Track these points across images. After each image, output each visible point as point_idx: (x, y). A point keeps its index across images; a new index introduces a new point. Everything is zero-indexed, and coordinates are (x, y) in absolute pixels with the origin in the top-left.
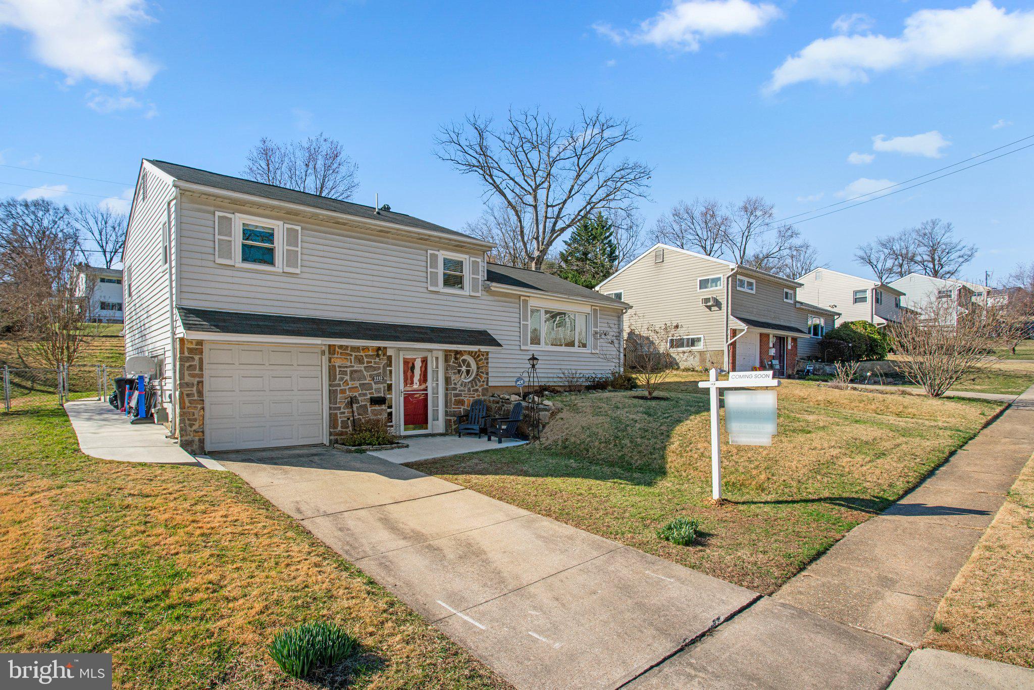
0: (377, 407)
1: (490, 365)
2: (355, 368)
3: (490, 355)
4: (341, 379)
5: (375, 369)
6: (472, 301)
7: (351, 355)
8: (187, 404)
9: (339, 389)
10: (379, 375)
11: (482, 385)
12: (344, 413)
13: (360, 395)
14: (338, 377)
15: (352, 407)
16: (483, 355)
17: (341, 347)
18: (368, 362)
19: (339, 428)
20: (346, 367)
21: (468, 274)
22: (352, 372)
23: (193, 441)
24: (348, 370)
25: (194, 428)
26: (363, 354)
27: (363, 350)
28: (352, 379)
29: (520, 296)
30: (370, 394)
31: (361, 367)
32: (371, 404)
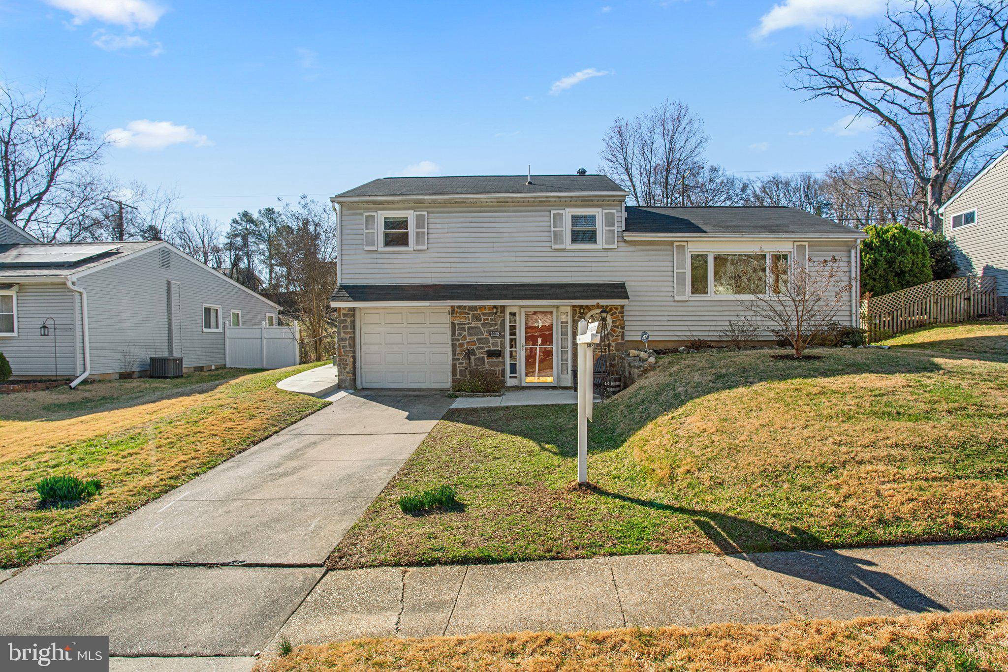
0: (494, 360)
1: (625, 319)
2: (472, 325)
3: (626, 309)
4: (460, 334)
5: (491, 325)
6: (606, 254)
7: (469, 314)
8: (343, 353)
9: (457, 343)
10: (495, 331)
11: (615, 340)
12: (462, 363)
13: (477, 348)
14: (457, 332)
15: (469, 359)
16: (617, 309)
17: (459, 307)
18: (485, 319)
19: (458, 376)
20: (465, 324)
21: (601, 226)
22: (469, 328)
23: (346, 379)
24: (466, 326)
25: (347, 370)
26: (480, 313)
27: (480, 308)
28: (470, 335)
29: (673, 242)
30: (487, 347)
31: (478, 324)
32: (488, 356)
